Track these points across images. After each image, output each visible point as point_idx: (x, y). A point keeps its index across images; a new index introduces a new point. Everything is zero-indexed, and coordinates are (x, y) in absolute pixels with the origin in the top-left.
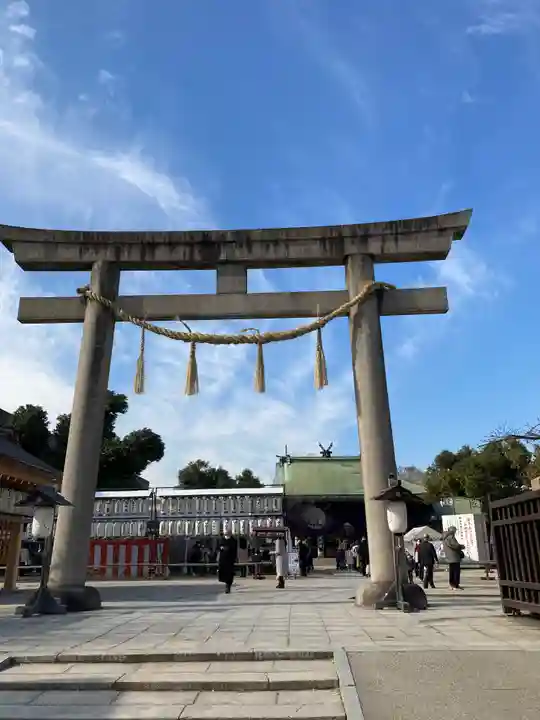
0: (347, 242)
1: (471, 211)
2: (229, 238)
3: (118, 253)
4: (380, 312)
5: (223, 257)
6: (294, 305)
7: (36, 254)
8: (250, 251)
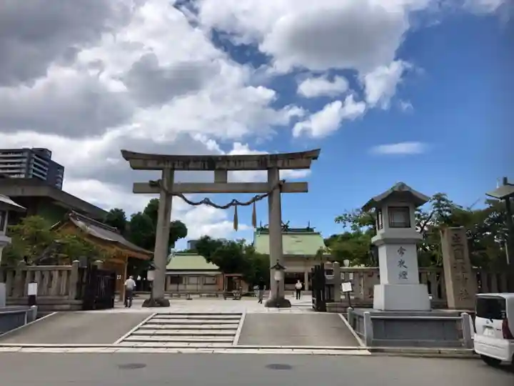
0: (269, 162)
1: (320, 149)
2: (220, 159)
3: (174, 164)
4: (281, 192)
5: (217, 167)
6: (246, 188)
7: (140, 163)
8: (228, 164)
